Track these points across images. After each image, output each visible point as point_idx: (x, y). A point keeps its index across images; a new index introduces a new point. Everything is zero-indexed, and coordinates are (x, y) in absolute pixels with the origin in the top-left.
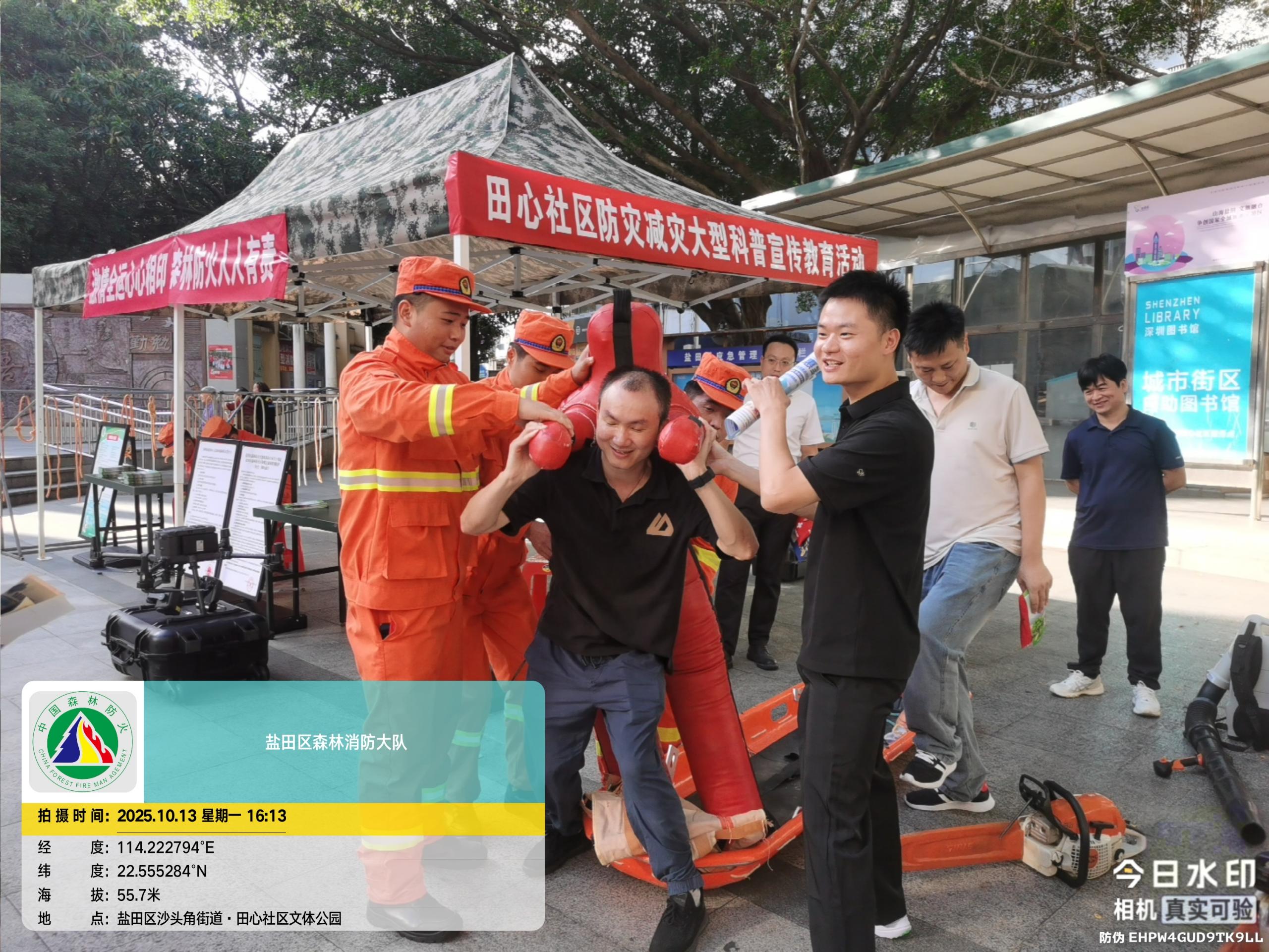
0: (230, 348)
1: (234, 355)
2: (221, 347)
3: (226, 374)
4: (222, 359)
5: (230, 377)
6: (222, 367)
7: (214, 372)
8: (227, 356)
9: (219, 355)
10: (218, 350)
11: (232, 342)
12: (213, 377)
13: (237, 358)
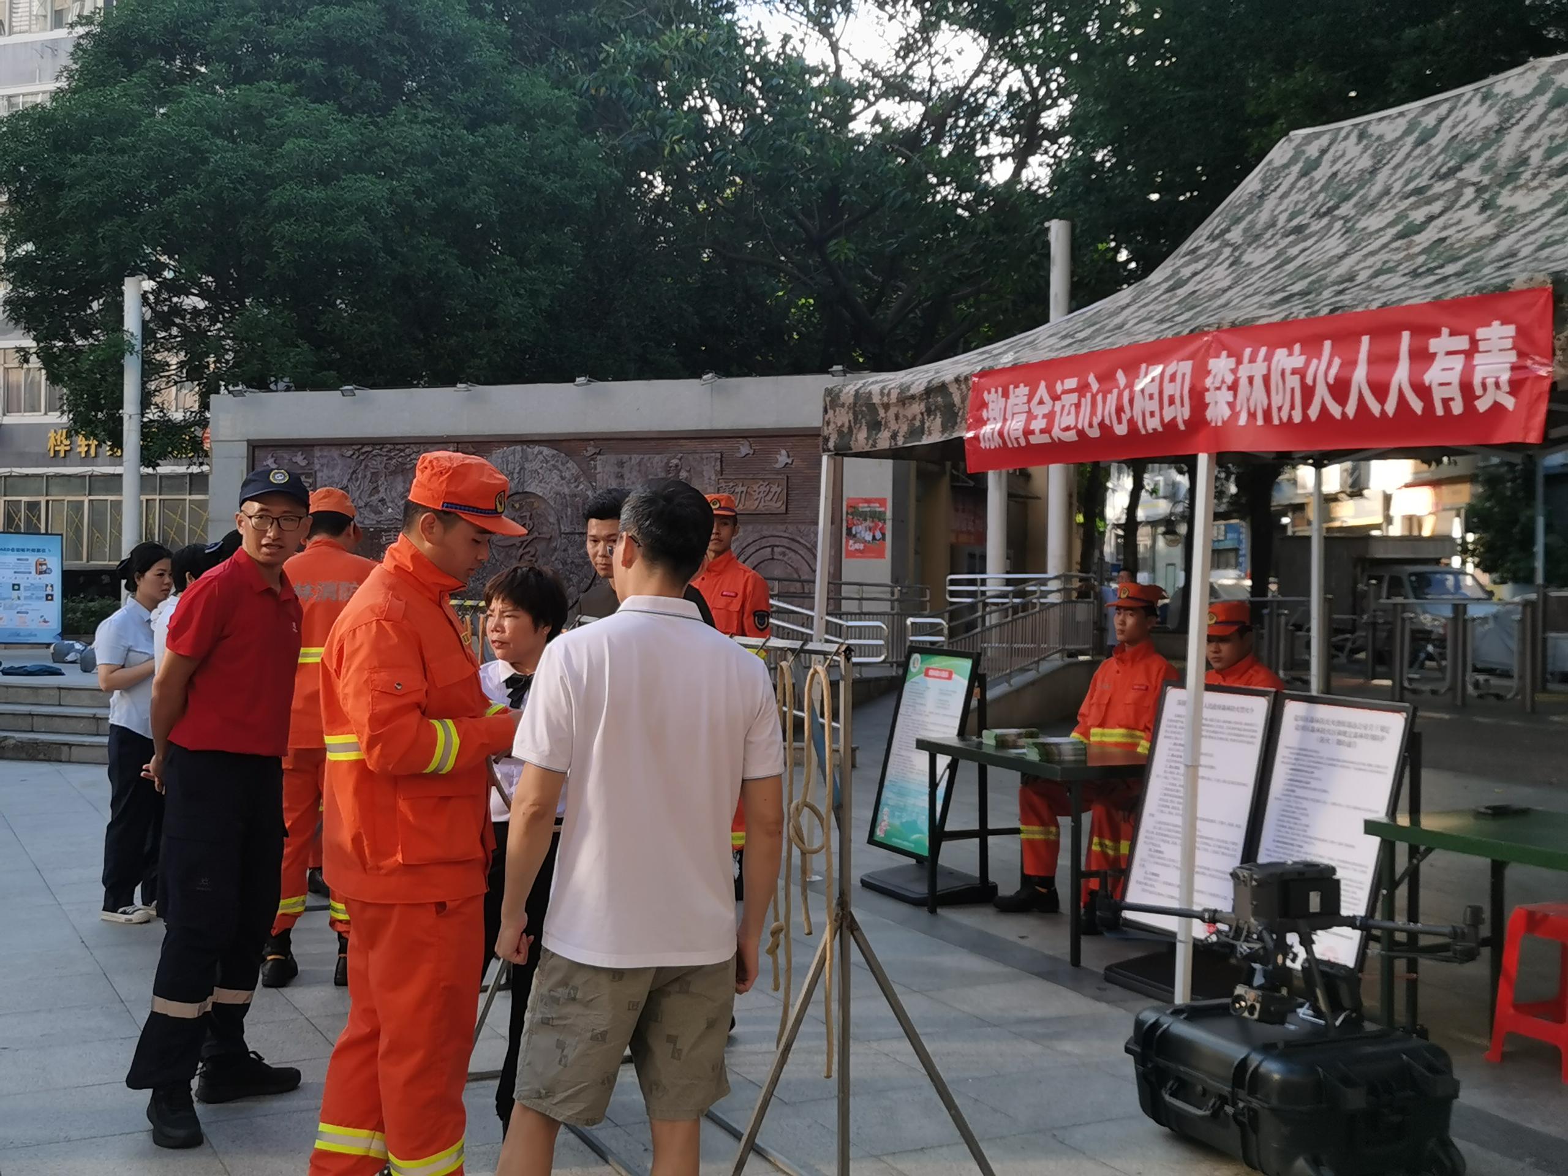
0: (882, 502)
1: (889, 514)
2: (868, 501)
3: (872, 550)
4: (869, 523)
5: (881, 555)
6: (868, 537)
7: (853, 546)
8: (878, 517)
9: (864, 516)
10: (864, 507)
11: (888, 495)
12: (852, 554)
13: (893, 520)
